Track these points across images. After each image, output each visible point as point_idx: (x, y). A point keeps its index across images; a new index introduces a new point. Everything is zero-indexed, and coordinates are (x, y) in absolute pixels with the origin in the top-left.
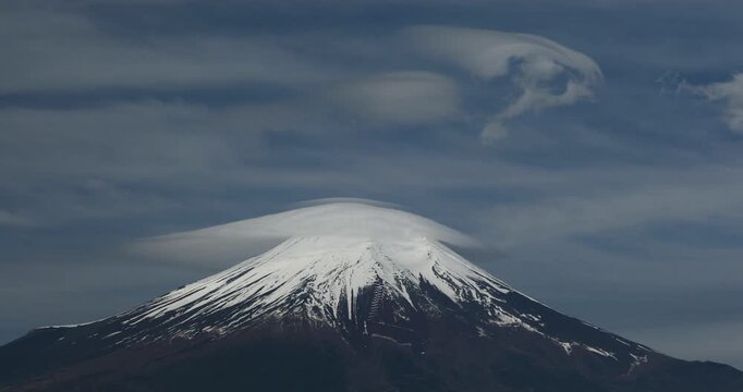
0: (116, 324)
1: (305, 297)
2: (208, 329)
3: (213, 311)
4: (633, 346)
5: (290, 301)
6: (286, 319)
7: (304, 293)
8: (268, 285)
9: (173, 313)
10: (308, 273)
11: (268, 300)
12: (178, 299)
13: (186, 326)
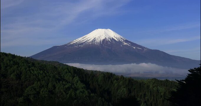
0: (66, 45)
1: (94, 41)
2: (80, 46)
3: (80, 43)
4: (144, 48)
5: (92, 41)
6: (92, 44)
7: (94, 40)
8: (89, 39)
9: (74, 43)
10: (95, 37)
11: (89, 41)
12: (75, 41)
13: (76, 45)
